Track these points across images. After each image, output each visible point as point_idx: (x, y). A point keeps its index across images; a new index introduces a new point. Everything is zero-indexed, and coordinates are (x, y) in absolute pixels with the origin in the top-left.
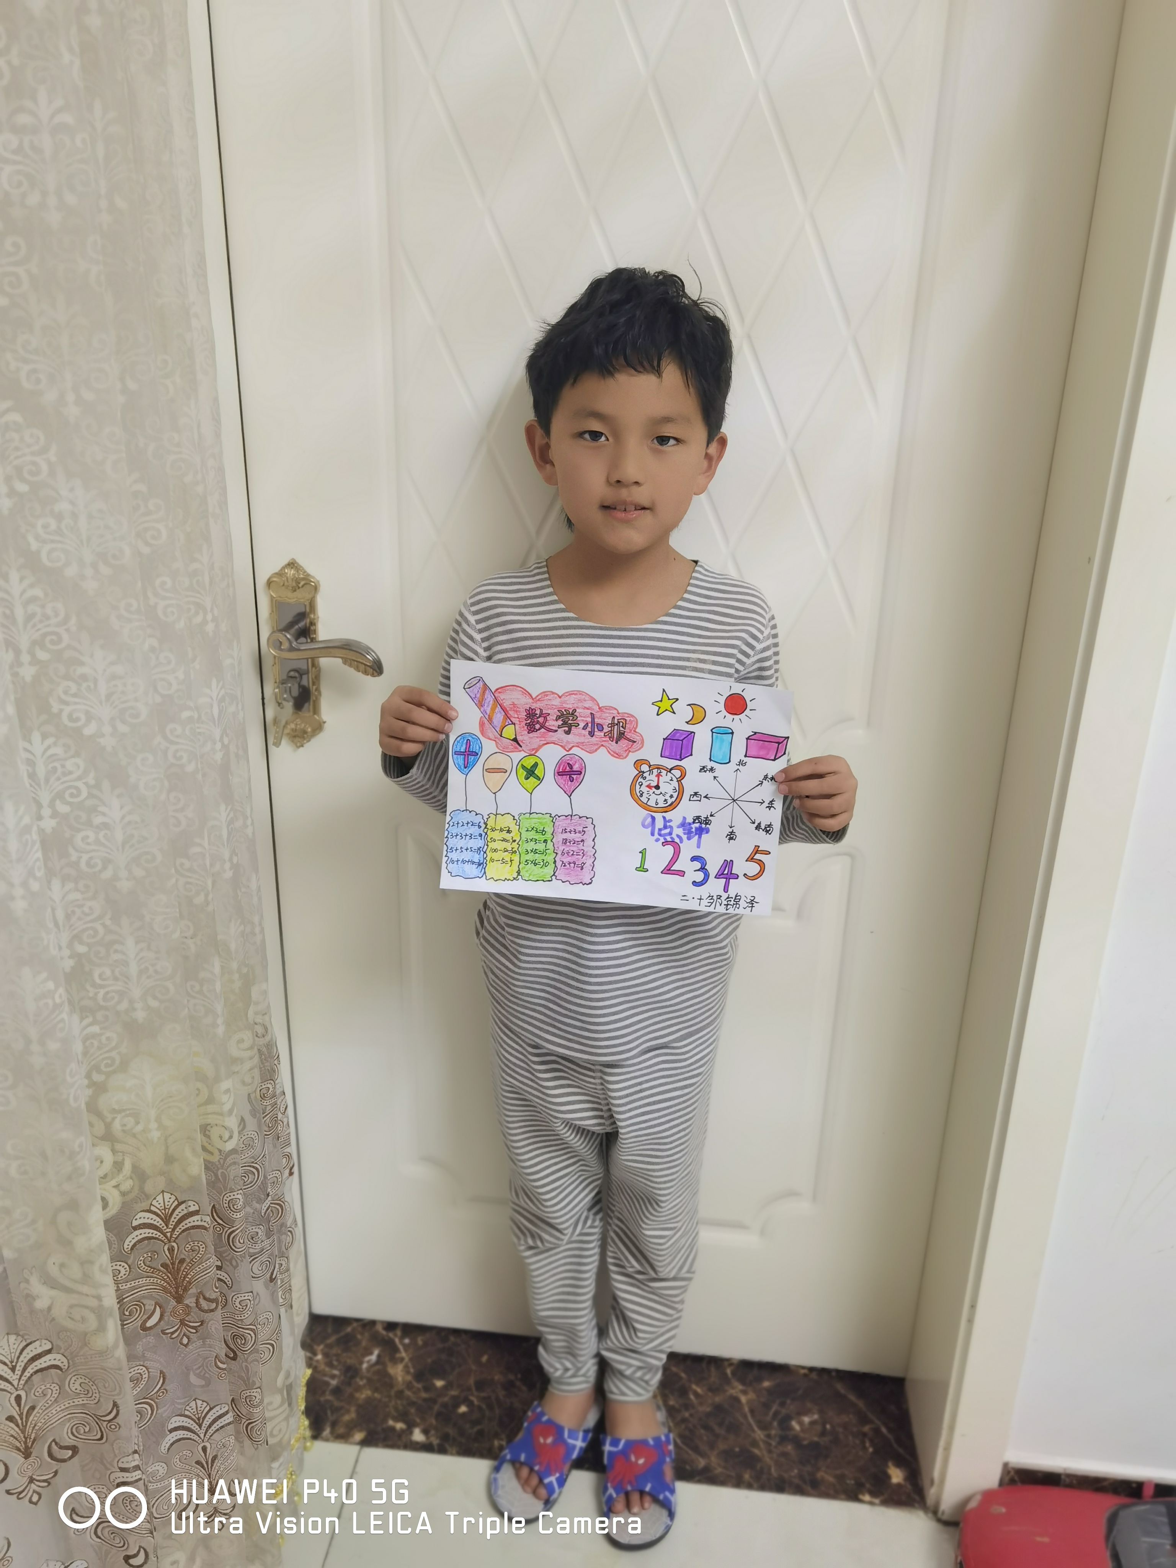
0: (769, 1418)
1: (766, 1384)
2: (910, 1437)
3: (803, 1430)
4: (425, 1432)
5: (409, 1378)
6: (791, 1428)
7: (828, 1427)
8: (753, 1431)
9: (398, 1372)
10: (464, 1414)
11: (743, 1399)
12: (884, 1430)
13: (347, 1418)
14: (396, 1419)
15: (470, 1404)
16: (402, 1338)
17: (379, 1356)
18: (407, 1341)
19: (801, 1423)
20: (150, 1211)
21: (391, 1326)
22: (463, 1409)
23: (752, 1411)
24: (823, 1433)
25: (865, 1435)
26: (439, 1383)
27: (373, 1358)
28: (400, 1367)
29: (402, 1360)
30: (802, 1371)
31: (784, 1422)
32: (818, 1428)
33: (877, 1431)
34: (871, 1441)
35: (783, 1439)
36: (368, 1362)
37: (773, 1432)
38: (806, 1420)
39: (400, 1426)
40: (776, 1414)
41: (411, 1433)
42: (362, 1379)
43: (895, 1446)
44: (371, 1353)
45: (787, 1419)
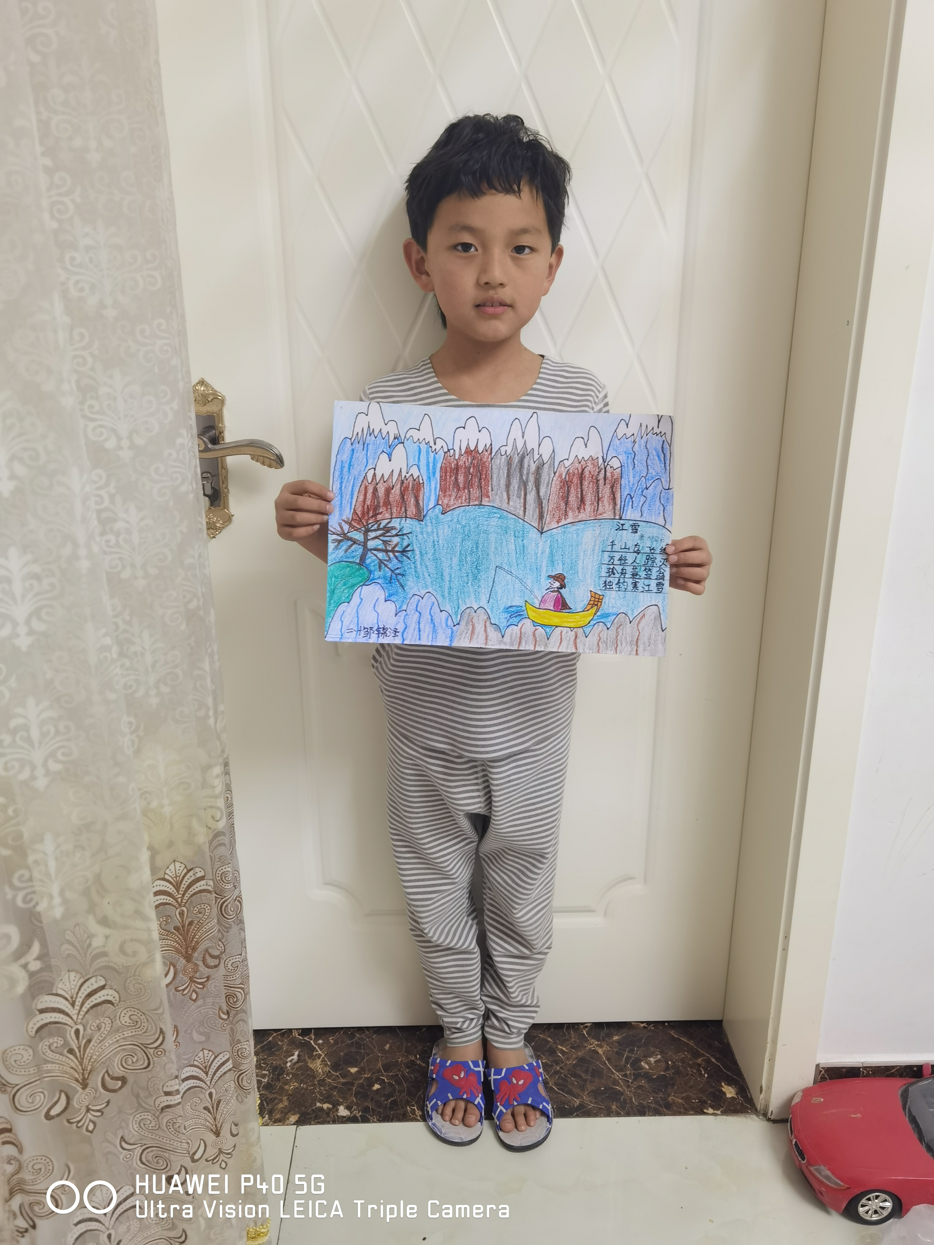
0: (623, 1062)
1: (616, 1038)
2: (735, 1062)
3: (650, 1068)
4: (348, 1108)
5: (328, 1069)
6: (642, 1068)
7: (670, 1063)
8: (613, 1073)
9: (317, 1066)
10: (378, 1089)
11: (600, 1051)
12: (713, 1060)
13: (281, 1105)
14: (322, 1101)
15: (382, 1082)
16: (316, 1041)
17: (299, 1055)
18: (320, 1041)
19: (648, 1063)
20: (164, 879)
21: (305, 1032)
22: (377, 1087)
23: (608, 1059)
24: (667, 1068)
25: (699, 1065)
26: (353, 1070)
27: (295, 1057)
28: (319, 1062)
29: (320, 1056)
30: (642, 1025)
31: (636, 1064)
32: (663, 1065)
33: (708, 1061)
34: (705, 1069)
35: (637, 1077)
36: (291, 1061)
37: (628, 1072)
38: (652, 1060)
39: (326, 1106)
40: (628, 1058)
41: (337, 1110)
42: (287, 1075)
43: (724, 1070)
44: (293, 1055)
45: (638, 1061)
